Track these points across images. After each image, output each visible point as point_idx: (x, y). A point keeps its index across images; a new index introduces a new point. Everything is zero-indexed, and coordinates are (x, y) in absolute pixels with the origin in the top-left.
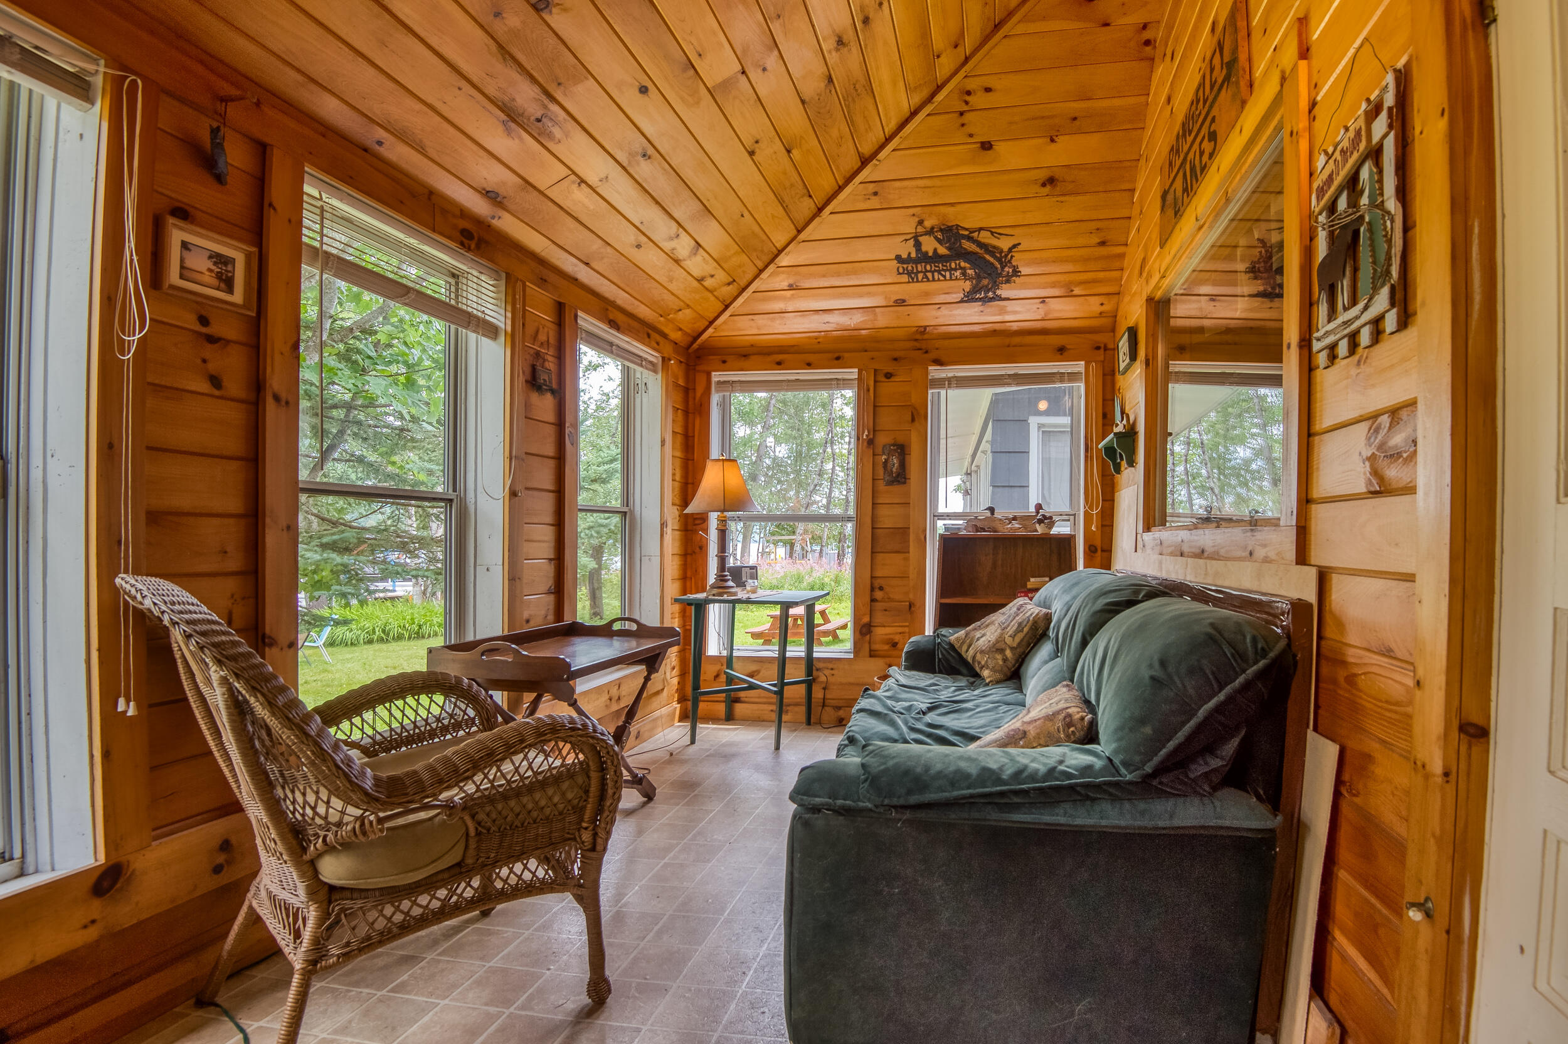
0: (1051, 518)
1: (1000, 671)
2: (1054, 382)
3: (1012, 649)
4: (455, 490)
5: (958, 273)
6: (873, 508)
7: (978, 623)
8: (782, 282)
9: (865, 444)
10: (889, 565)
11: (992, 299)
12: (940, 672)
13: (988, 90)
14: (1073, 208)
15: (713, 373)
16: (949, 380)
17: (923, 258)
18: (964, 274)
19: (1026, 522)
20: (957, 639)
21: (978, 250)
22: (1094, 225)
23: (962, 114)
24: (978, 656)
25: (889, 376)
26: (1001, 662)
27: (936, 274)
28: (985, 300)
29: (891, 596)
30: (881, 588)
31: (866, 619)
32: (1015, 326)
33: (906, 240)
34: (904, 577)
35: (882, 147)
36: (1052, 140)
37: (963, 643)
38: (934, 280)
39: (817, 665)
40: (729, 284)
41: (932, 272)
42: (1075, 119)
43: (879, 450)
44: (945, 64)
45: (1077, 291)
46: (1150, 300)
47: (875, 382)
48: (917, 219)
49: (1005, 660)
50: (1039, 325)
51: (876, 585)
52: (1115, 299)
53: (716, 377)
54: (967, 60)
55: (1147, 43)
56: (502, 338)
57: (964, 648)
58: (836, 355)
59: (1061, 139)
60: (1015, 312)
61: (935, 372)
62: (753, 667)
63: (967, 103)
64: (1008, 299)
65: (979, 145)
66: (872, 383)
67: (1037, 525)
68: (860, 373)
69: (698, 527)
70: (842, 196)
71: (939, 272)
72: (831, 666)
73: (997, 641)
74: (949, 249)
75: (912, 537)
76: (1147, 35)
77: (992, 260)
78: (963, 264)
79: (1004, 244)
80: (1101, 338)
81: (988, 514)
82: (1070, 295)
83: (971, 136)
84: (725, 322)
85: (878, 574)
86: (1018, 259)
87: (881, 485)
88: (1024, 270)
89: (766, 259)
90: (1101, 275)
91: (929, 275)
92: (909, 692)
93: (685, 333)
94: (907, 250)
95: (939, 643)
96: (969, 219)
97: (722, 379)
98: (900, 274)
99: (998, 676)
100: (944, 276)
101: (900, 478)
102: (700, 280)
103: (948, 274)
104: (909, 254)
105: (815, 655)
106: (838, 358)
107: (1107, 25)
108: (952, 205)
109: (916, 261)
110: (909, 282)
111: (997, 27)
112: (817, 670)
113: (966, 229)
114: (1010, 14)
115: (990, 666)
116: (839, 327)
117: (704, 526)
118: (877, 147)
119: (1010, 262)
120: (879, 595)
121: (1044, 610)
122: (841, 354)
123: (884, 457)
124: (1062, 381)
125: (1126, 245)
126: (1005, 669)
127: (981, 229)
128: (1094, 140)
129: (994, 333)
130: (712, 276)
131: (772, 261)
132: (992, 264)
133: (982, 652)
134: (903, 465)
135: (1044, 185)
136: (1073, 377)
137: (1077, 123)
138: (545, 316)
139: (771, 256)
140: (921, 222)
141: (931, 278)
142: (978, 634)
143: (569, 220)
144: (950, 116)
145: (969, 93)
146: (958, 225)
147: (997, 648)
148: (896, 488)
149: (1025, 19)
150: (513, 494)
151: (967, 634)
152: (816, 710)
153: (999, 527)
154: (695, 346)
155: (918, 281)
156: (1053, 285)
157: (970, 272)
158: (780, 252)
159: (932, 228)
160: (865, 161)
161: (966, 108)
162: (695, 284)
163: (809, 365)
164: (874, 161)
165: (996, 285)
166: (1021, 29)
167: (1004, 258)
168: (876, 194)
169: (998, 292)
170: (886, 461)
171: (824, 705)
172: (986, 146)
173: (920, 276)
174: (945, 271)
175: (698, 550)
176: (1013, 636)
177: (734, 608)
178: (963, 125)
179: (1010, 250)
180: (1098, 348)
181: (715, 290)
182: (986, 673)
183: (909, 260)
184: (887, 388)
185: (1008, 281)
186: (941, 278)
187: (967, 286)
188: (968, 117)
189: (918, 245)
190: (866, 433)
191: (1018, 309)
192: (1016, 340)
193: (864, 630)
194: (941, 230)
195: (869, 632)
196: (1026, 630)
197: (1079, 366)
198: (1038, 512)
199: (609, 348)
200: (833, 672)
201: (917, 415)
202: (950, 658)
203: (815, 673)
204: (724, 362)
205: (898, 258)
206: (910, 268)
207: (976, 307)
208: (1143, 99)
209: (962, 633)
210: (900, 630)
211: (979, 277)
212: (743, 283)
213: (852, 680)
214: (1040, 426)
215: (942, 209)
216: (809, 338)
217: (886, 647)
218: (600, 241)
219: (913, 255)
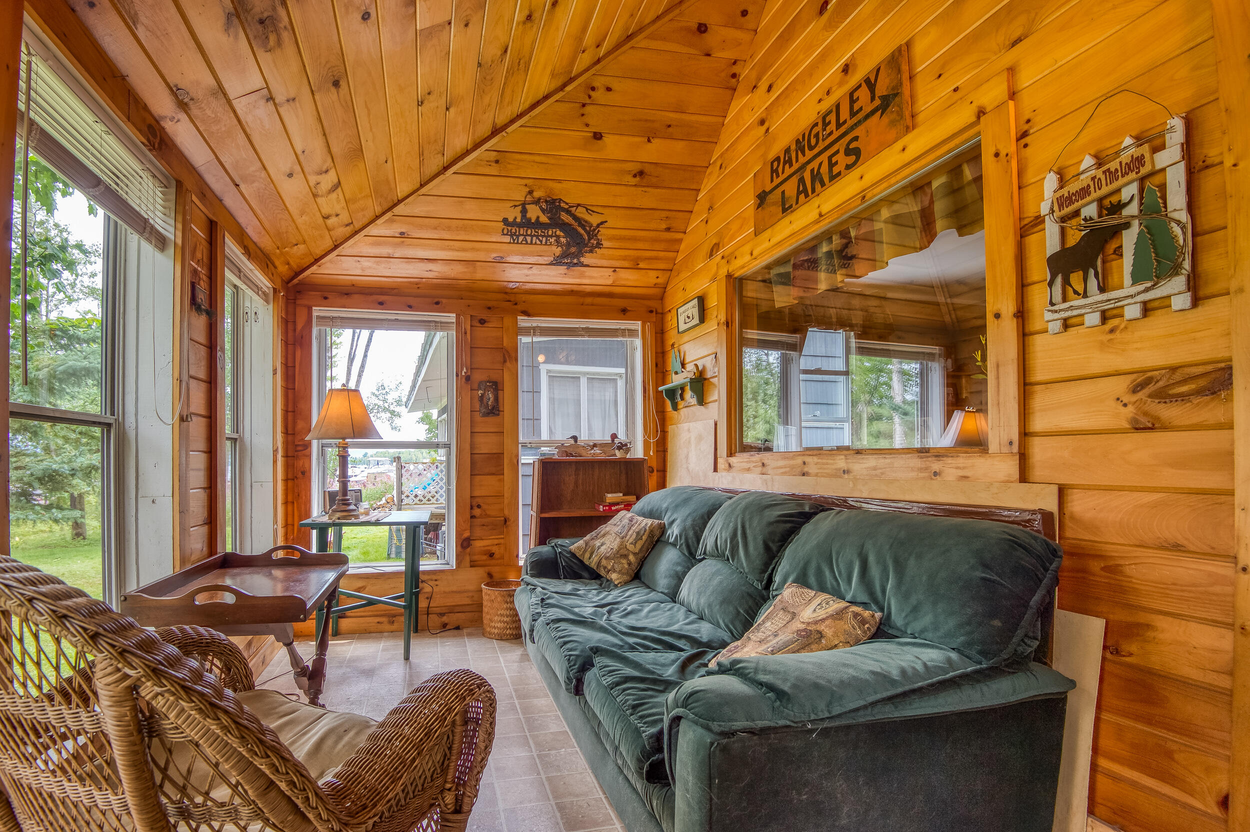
0: (626, 445)
1: (627, 574)
2: (617, 336)
3: (635, 554)
4: (113, 414)
5: (553, 240)
6: (471, 436)
7: (594, 533)
8: (395, 229)
9: (464, 379)
10: (486, 485)
11: (575, 265)
12: (565, 578)
13: (609, 89)
14: (649, 198)
15: (314, 308)
16: (534, 328)
17: (527, 223)
18: (557, 241)
19: (605, 449)
20: (578, 548)
21: (573, 222)
22: (664, 214)
23: (584, 105)
24: (604, 562)
25: (482, 322)
26: (626, 566)
27: (534, 238)
28: (570, 265)
29: (488, 513)
30: (479, 506)
31: (467, 534)
32: (589, 289)
33: (515, 206)
34: (500, 496)
35: (512, 121)
36: (649, 141)
37: (585, 551)
38: (531, 243)
39: (422, 577)
40: (347, 225)
41: (532, 236)
42: (669, 126)
43: (475, 386)
44: (585, 60)
45: (641, 265)
46: (729, 276)
47: (471, 326)
48: (528, 190)
49: (630, 564)
50: (607, 289)
51: (474, 503)
52: (668, 274)
53: (317, 311)
54: (599, 61)
55: (734, 76)
56: (171, 251)
57: (587, 555)
58: (436, 300)
59: (655, 141)
60: (591, 277)
61: (524, 322)
62: (360, 584)
63: (590, 97)
64: (588, 266)
65: (591, 135)
66: (469, 327)
67: (617, 451)
68: (458, 318)
69: (300, 454)
70: (468, 159)
71: (537, 237)
72: (434, 577)
73: (620, 549)
74: (550, 218)
75: (506, 461)
76: (736, 69)
77: (582, 232)
78: (558, 233)
79: (594, 220)
80: (653, 304)
81: (572, 442)
82: (636, 267)
83: (587, 125)
84: (331, 261)
85: (476, 493)
86: (603, 232)
87: (478, 416)
88: (606, 244)
89: (386, 206)
90: (662, 254)
91: (529, 239)
92: (568, 599)
93: (291, 268)
94: (514, 214)
95: (560, 553)
96: (571, 194)
97: (322, 314)
98: (504, 234)
99: (626, 578)
100: (541, 241)
101: (494, 410)
102: (326, 217)
103: (544, 239)
104: (516, 218)
105: (422, 568)
106: (437, 303)
107: (708, 55)
108: (560, 181)
109: (520, 226)
110: (510, 243)
111: (629, 37)
112: (422, 582)
113: (567, 204)
114: (641, 30)
115: (618, 570)
116: (439, 275)
117: (306, 452)
118: (508, 121)
119: (596, 235)
120: (477, 512)
121: (657, 521)
122: (440, 300)
123: (480, 392)
124: (624, 336)
125: (685, 233)
126: (631, 571)
127: (579, 205)
128: (679, 146)
129: (572, 293)
130: (337, 215)
131: (390, 209)
132: (581, 235)
133: (607, 558)
134: (496, 399)
135: (635, 176)
136: (632, 333)
137: (670, 129)
138: (201, 234)
139: (391, 204)
140: (531, 192)
141: (529, 241)
142: (598, 543)
143: (241, 136)
144: (572, 105)
145: (593, 89)
146: (561, 200)
147: (621, 554)
148: (491, 419)
149: (651, 37)
150: (182, 419)
151: (587, 544)
152: (422, 618)
153: (583, 453)
154: (296, 281)
155: (518, 243)
156: (625, 258)
157: (563, 240)
158: (400, 202)
159: (539, 199)
160: (495, 132)
161: (588, 101)
162: (320, 220)
163: (410, 307)
164: (504, 133)
165: (580, 254)
166: (644, 44)
167: (593, 232)
168: (497, 162)
169: (582, 259)
170: (483, 395)
171: (428, 614)
172: (598, 136)
173: (521, 238)
174: (543, 236)
175: (300, 475)
176: (634, 543)
177: (341, 530)
178: (583, 115)
179: (598, 226)
180: (651, 312)
181: (333, 229)
182: (614, 576)
183: (514, 224)
184: (483, 333)
185: (591, 251)
186: (538, 242)
187: (558, 251)
188: (588, 109)
189: (524, 211)
190: (465, 370)
191: (595, 275)
192: (589, 300)
193: (465, 544)
194: (546, 201)
195: (469, 545)
196: (644, 538)
197: (637, 325)
198: (613, 441)
199: (238, 273)
200: (437, 583)
201: (509, 356)
202: (572, 564)
203: (421, 585)
204: (326, 298)
205: (505, 221)
206: (514, 231)
207: (562, 269)
208: (721, 119)
209: (581, 543)
210: (496, 542)
211: (568, 245)
212: (358, 225)
213: (454, 588)
214: (548, 371)
215: (551, 184)
216: (410, 282)
217: (485, 557)
218: (259, 164)
219: (518, 220)
